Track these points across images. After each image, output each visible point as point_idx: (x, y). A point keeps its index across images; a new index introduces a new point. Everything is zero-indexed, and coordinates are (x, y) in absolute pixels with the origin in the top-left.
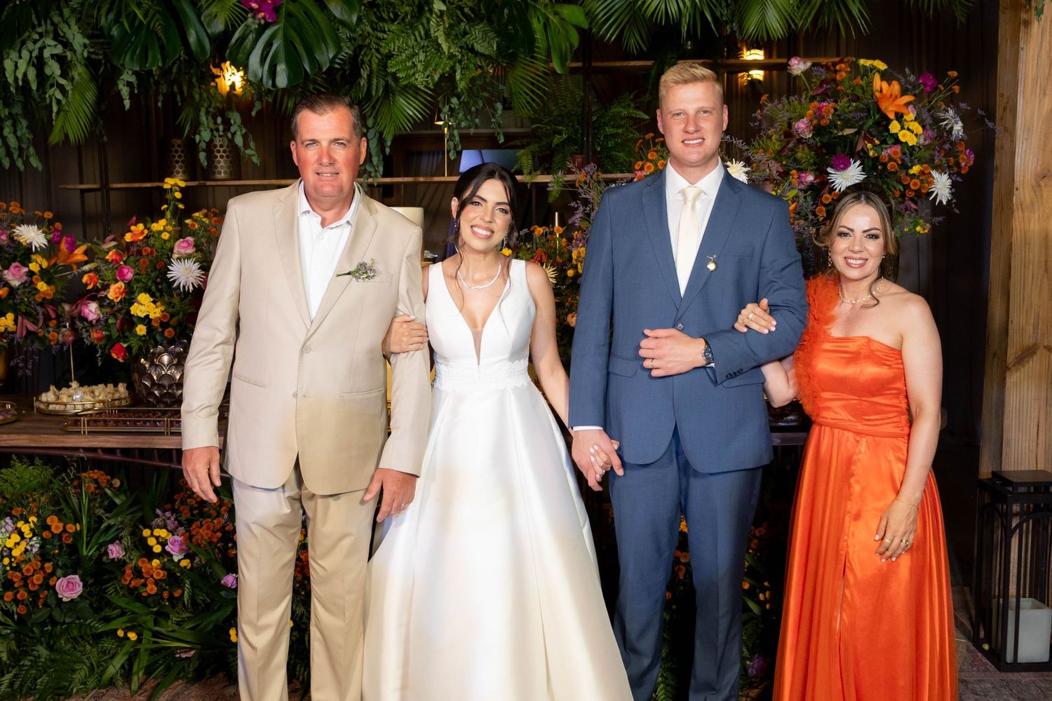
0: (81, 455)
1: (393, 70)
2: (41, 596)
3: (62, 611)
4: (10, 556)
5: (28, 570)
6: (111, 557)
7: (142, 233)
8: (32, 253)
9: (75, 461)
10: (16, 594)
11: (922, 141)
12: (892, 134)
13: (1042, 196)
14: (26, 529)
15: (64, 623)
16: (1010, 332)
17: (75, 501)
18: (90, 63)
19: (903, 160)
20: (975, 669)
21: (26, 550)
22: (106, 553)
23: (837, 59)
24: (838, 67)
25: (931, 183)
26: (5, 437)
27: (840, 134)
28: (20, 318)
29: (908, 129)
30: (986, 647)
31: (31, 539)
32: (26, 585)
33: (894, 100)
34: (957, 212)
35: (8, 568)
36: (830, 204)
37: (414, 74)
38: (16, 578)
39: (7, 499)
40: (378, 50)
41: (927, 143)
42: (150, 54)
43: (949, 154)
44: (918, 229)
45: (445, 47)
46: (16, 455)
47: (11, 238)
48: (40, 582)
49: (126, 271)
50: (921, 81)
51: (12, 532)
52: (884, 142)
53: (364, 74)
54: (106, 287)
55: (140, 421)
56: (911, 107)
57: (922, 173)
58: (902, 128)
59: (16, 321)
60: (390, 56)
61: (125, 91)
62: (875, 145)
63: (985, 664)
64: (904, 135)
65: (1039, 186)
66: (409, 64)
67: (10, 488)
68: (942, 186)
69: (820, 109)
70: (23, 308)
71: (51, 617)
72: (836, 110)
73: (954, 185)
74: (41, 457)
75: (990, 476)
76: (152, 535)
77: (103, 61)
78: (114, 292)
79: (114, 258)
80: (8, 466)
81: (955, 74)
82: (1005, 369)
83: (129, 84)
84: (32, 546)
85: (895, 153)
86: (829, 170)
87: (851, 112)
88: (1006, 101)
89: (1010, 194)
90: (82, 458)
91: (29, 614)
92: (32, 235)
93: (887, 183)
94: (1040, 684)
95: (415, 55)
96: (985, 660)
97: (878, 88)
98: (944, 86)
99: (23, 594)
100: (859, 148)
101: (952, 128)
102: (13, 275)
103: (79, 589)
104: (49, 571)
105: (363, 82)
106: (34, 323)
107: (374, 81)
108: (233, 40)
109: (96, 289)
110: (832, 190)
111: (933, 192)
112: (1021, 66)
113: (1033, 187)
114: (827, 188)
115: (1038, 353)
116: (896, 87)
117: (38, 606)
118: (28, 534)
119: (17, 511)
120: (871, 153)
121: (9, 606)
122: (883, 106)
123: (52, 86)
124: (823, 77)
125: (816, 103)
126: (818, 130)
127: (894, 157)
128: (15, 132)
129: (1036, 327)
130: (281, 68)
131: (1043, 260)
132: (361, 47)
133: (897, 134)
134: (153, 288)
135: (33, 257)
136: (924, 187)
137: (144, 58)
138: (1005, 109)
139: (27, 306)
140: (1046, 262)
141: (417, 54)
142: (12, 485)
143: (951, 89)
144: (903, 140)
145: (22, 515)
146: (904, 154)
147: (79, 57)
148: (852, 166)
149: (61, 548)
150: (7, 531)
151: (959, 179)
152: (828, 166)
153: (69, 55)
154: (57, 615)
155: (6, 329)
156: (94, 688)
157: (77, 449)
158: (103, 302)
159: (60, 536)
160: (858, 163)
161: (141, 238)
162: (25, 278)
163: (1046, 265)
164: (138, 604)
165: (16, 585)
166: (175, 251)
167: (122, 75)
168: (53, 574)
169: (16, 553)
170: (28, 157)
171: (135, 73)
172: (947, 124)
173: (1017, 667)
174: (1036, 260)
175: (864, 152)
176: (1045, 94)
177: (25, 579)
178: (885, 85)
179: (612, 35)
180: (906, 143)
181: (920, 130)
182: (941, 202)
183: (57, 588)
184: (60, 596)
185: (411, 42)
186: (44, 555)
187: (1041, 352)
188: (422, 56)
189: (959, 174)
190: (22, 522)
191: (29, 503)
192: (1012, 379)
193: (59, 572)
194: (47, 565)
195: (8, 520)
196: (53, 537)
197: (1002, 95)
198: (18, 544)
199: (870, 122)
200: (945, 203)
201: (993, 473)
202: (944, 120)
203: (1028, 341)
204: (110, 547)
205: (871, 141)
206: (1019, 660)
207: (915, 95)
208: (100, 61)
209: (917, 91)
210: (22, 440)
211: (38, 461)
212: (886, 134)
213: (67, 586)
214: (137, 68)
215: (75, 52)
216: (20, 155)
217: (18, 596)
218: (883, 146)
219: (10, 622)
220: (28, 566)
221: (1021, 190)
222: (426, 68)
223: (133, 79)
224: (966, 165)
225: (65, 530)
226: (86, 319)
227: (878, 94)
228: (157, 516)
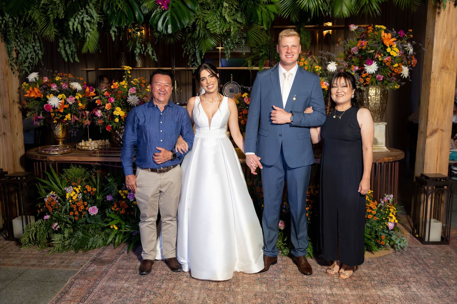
0: (97, 164)
1: (209, 28)
2: (83, 214)
3: (90, 219)
4: (72, 199)
5: (79, 204)
6: (108, 200)
7: (117, 85)
8: (77, 92)
9: (95, 166)
10: (74, 213)
11: (398, 55)
12: (388, 52)
13: (442, 75)
14: (77, 190)
15: (91, 223)
16: (428, 124)
17: (94, 180)
18: (99, 24)
19: (391, 62)
20: (414, 243)
21: (77, 198)
22: (106, 199)
23: (368, 25)
24: (369, 28)
25: (402, 70)
26: (69, 157)
27: (369, 52)
28: (73, 115)
29: (394, 51)
30: (417, 236)
31: (79, 194)
32: (78, 210)
33: (389, 40)
34: (410, 80)
35: (71, 204)
36: (365, 78)
37: (216, 29)
38: (75, 207)
39: (70, 180)
40: (203, 21)
41: (400, 56)
42: (122, 20)
43: (407, 59)
44: (396, 87)
45: (228, 20)
46: (73, 164)
47: (69, 87)
48: (83, 209)
49: (112, 99)
50: (399, 33)
51: (72, 191)
52: (385, 55)
53: (198, 29)
54: (105, 105)
55: (117, 152)
56: (394, 42)
57: (399, 66)
58: (392, 50)
59: (71, 116)
60: (207, 22)
61: (113, 34)
62: (381, 56)
63: (417, 242)
64: (392, 53)
65: (441, 71)
66: (214, 25)
67: (70, 176)
68: (405, 71)
69: (362, 43)
70: (74, 112)
71: (86, 221)
72: (367, 43)
73: (410, 71)
74: (81, 165)
75: (420, 175)
76: (122, 192)
77: (103, 23)
78: (107, 106)
79: (107, 94)
80: (69, 168)
81: (411, 30)
82: (426, 137)
83: (114, 32)
84: (79, 196)
85: (389, 59)
86: (365, 65)
87: (373, 44)
88: (429, 40)
89: (430, 74)
90: (98, 165)
91: (78, 220)
92: (77, 86)
93: (385, 70)
94: (438, 249)
95: (216, 22)
96: (417, 240)
97: (383, 36)
98: (407, 35)
99: (77, 213)
100: (376, 57)
101: (409, 50)
102: (70, 100)
103: (96, 211)
104: (86, 205)
105: (197, 32)
106: (78, 118)
107: (201, 31)
108: (152, 16)
109: (100, 106)
110: (365, 72)
111: (402, 73)
112: (436, 27)
113: (438, 72)
114: (364, 72)
115: (438, 132)
116: (390, 35)
117: (81, 217)
118: (78, 192)
119: (73, 184)
120: (380, 59)
121: (71, 217)
122: (385, 42)
123: (87, 32)
124: (363, 32)
125: (360, 41)
126: (360, 51)
127: (389, 61)
128: (70, 49)
129: (438, 123)
130: (170, 26)
131: (441, 98)
132: (196, 19)
133: (389, 52)
134: (122, 105)
135: (77, 94)
136: (399, 72)
137: (120, 22)
138: (429, 44)
139: (75, 111)
140: (442, 99)
141: (217, 22)
142: (71, 175)
143: (409, 36)
144: (392, 54)
145: (75, 185)
146: (392, 59)
147: (96, 21)
148: (373, 64)
149: (90, 197)
150: (71, 191)
151: (411, 69)
152: (364, 64)
153: (93, 21)
154: (88, 220)
155: (68, 119)
156: (102, 246)
157: (95, 162)
158: (103, 110)
159: (90, 192)
160: (376, 62)
161: (117, 87)
162: (74, 101)
163: (442, 100)
164: (118, 217)
165: (74, 210)
166: (129, 92)
167: (111, 28)
168: (87, 206)
169: (74, 198)
170: (75, 57)
171: (116, 27)
172: (407, 49)
173: (429, 243)
174: (439, 98)
175: (377, 58)
176: (444, 38)
177: (77, 207)
178: (386, 34)
179: (286, 16)
180: (393, 56)
181: (398, 51)
182: (405, 77)
183: (89, 211)
184: (90, 214)
185: (215, 18)
186: (84, 199)
187: (439, 131)
188: (219, 23)
189: (411, 67)
190: (76, 188)
191: (77, 181)
192: (429, 141)
193: (89, 205)
194: (85, 202)
195: (71, 187)
196: (87, 193)
197: (428, 38)
198: (74, 195)
199: (380, 48)
200: (406, 77)
201: (421, 174)
202: (406, 47)
203: (435, 127)
204: (107, 196)
205: (380, 55)
206: (430, 240)
207: (396, 38)
208: (102, 23)
209: (397, 37)
210: (75, 159)
211: (80, 166)
212: (385, 52)
213: (93, 210)
214: (117, 26)
215: (94, 19)
216: (72, 57)
217: (75, 213)
218: (385, 57)
219: (71, 223)
220: (78, 203)
221: (434, 72)
222: (220, 27)
223: (116, 30)
224: (414, 64)
225: (92, 191)
226: (96, 116)
227: (383, 38)
228: (123, 186)
